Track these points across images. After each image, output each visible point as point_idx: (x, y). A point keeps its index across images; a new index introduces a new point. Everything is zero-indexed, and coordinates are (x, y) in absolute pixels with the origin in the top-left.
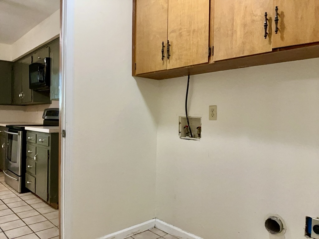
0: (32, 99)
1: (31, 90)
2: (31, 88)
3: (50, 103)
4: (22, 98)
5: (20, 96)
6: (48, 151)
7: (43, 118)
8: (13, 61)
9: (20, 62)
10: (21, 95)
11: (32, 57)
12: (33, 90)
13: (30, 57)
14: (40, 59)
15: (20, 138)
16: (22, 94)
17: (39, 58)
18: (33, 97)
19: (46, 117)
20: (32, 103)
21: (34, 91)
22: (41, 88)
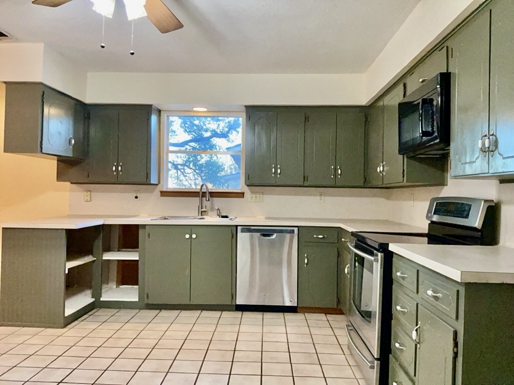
0: (403, 177)
1: (402, 156)
2: (401, 151)
3: (442, 183)
4: (383, 174)
5: (378, 170)
6: (456, 333)
7: (428, 217)
8: (367, 105)
9: (381, 103)
10: (382, 168)
11: (405, 85)
12: (405, 156)
13: (401, 87)
14: (423, 84)
15: (378, 268)
16: (383, 166)
17: (421, 80)
18: (405, 171)
19: (435, 216)
20: (405, 183)
21: (407, 157)
22: (422, 151)
